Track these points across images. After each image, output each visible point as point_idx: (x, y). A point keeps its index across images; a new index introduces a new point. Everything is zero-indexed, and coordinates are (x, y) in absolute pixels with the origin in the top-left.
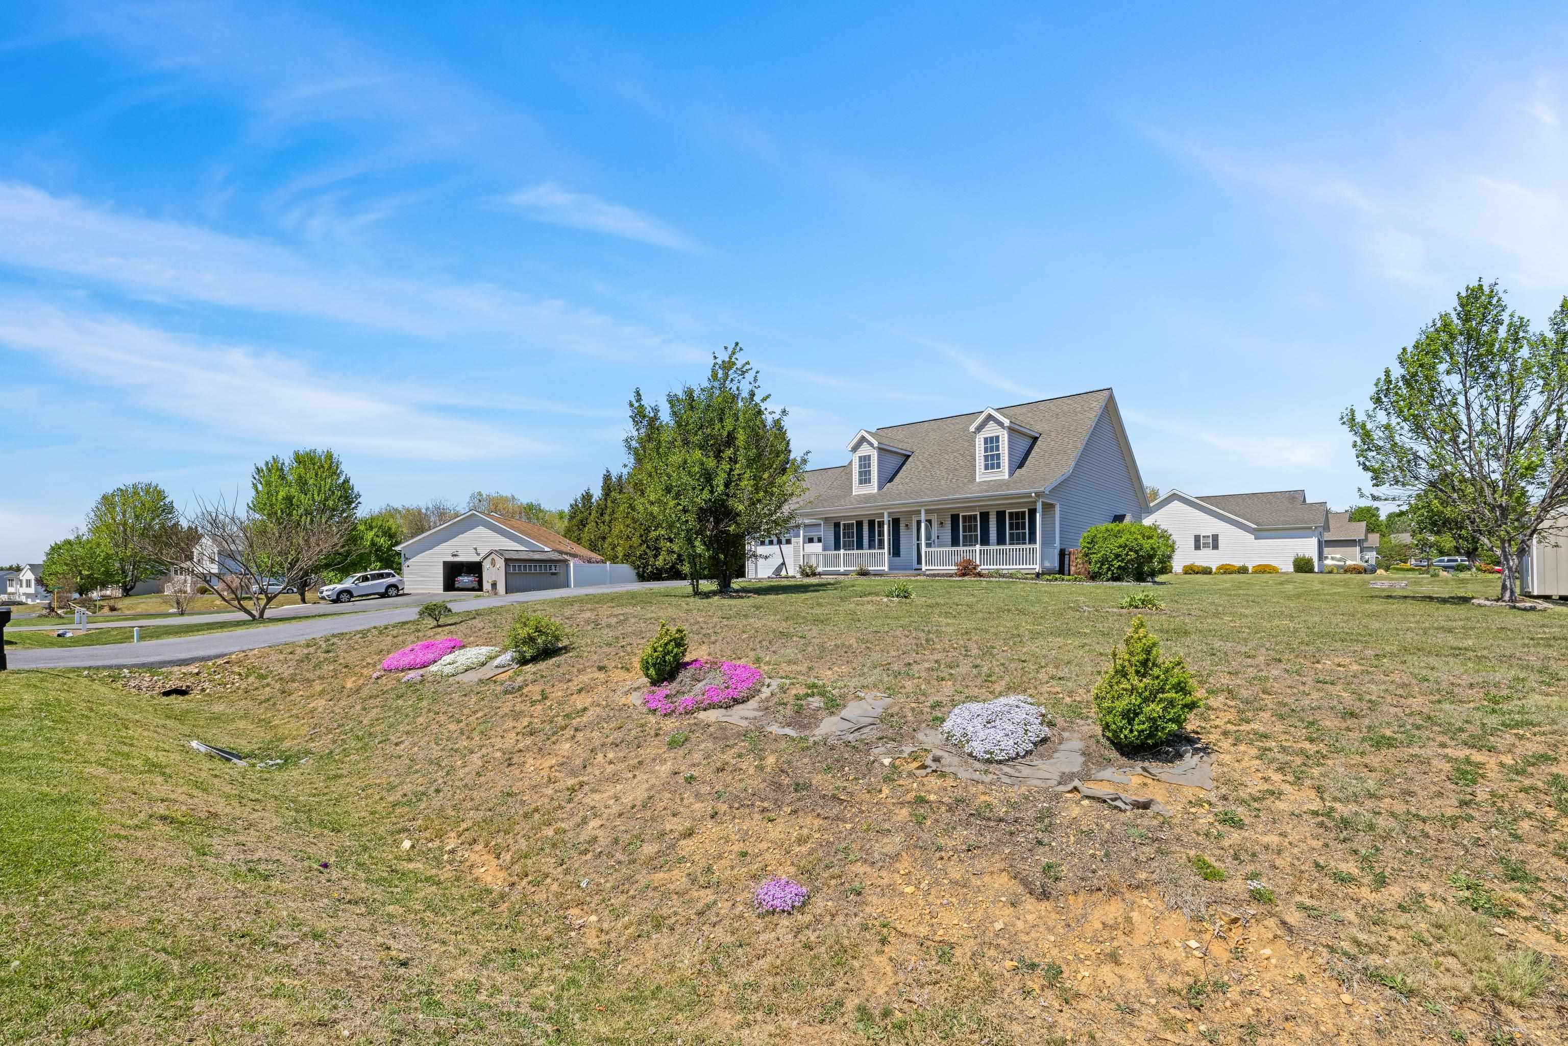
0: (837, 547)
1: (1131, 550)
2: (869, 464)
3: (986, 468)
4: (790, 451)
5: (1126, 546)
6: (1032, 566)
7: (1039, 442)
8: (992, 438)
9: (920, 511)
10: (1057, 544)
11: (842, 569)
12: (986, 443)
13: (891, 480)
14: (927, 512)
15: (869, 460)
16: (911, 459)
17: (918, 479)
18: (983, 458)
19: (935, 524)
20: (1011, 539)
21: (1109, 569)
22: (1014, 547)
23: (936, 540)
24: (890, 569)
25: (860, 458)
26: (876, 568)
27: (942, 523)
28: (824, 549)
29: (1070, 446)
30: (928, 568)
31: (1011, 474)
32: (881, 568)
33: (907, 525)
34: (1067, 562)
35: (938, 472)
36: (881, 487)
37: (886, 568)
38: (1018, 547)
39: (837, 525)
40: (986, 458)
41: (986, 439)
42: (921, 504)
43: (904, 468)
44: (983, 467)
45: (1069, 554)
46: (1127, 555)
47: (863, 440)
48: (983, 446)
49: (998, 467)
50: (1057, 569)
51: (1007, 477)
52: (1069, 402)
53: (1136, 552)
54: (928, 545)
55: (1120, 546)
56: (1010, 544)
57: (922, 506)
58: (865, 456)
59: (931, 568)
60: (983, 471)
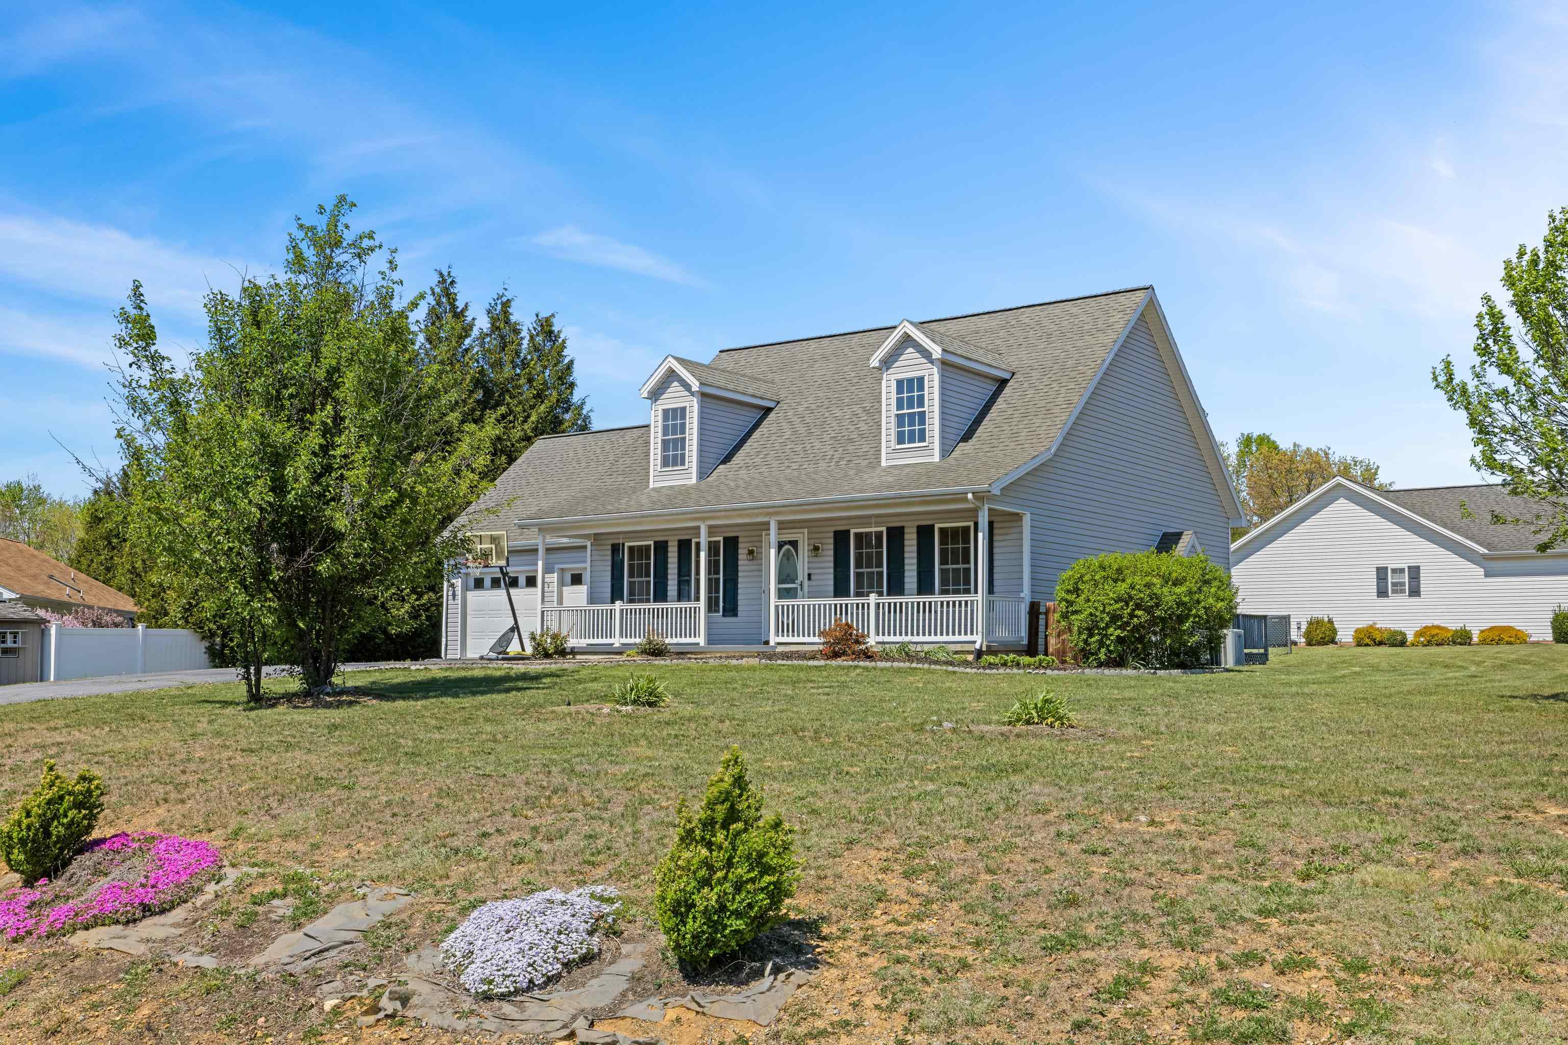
0: (616, 595)
1: (1138, 606)
2: (683, 425)
3: (900, 440)
4: (572, 385)
5: (1131, 598)
6: (969, 638)
7: (1007, 390)
8: (910, 381)
9: (768, 523)
10: (1026, 593)
11: (617, 641)
12: (900, 390)
13: (727, 459)
14: (782, 525)
15: (683, 417)
16: (772, 416)
17: (777, 458)
18: (893, 420)
19: (804, 549)
20: (944, 582)
21: (1101, 644)
22: (951, 598)
23: (806, 583)
24: (710, 641)
25: (666, 412)
26: (683, 640)
27: (816, 549)
28: (592, 600)
29: (1060, 400)
30: (781, 639)
31: (946, 452)
32: (692, 640)
33: (751, 552)
34: (1041, 628)
35: (817, 444)
36: (703, 474)
37: (701, 640)
38: (957, 598)
39: (616, 549)
40: (900, 419)
41: (900, 383)
42: (774, 510)
43: (756, 435)
44: (893, 438)
45: (1047, 613)
46: (1132, 616)
47: (671, 375)
48: (894, 395)
49: (922, 439)
50: (1025, 642)
51: (936, 458)
52: (1074, 310)
53: (1149, 610)
54: (783, 594)
55: (1119, 600)
56: (944, 592)
57: (770, 514)
58: (675, 410)
59: (785, 639)
60: (893, 444)
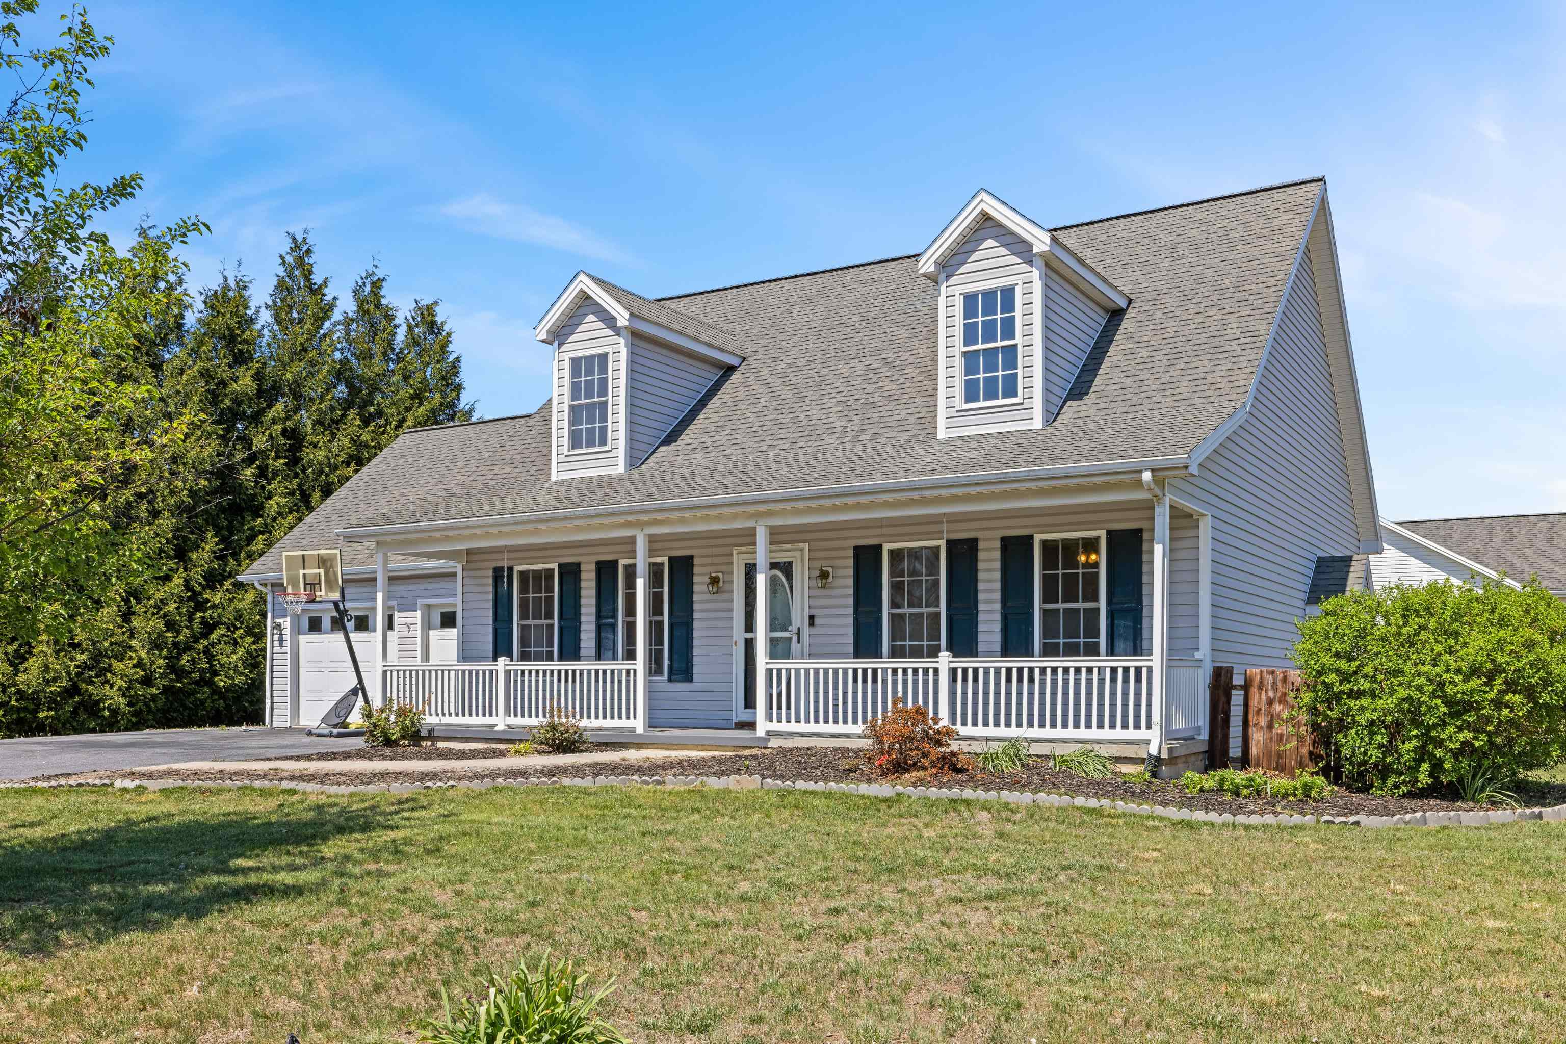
0: (500, 646)
2: (603, 383)
3: (971, 394)
6: (1133, 734)
8: (989, 295)
9: (753, 532)
10: (1204, 651)
11: (500, 722)
12: (970, 311)
13: (671, 438)
14: (775, 535)
15: (604, 369)
17: (752, 434)
18: (958, 362)
19: (802, 577)
20: (1049, 630)
22: (1060, 662)
23: (806, 630)
24: (652, 724)
25: (575, 362)
26: (608, 723)
27: (824, 575)
30: (776, 726)
31: (1051, 411)
32: (624, 723)
33: (714, 581)
34: (1236, 715)
35: (816, 413)
36: (635, 460)
37: (638, 724)
38: (1072, 662)
39: (499, 576)
40: (970, 358)
41: (970, 299)
42: (759, 509)
43: (715, 403)
44: (958, 391)
45: (1248, 688)
47: (585, 302)
48: (960, 321)
49: (1011, 391)
50: (1204, 739)
51: (1037, 423)
54: (778, 649)
56: (1046, 652)
58: (590, 359)
59: (784, 727)
60: (959, 402)
